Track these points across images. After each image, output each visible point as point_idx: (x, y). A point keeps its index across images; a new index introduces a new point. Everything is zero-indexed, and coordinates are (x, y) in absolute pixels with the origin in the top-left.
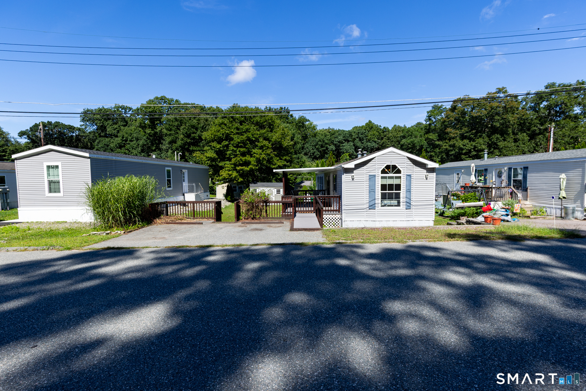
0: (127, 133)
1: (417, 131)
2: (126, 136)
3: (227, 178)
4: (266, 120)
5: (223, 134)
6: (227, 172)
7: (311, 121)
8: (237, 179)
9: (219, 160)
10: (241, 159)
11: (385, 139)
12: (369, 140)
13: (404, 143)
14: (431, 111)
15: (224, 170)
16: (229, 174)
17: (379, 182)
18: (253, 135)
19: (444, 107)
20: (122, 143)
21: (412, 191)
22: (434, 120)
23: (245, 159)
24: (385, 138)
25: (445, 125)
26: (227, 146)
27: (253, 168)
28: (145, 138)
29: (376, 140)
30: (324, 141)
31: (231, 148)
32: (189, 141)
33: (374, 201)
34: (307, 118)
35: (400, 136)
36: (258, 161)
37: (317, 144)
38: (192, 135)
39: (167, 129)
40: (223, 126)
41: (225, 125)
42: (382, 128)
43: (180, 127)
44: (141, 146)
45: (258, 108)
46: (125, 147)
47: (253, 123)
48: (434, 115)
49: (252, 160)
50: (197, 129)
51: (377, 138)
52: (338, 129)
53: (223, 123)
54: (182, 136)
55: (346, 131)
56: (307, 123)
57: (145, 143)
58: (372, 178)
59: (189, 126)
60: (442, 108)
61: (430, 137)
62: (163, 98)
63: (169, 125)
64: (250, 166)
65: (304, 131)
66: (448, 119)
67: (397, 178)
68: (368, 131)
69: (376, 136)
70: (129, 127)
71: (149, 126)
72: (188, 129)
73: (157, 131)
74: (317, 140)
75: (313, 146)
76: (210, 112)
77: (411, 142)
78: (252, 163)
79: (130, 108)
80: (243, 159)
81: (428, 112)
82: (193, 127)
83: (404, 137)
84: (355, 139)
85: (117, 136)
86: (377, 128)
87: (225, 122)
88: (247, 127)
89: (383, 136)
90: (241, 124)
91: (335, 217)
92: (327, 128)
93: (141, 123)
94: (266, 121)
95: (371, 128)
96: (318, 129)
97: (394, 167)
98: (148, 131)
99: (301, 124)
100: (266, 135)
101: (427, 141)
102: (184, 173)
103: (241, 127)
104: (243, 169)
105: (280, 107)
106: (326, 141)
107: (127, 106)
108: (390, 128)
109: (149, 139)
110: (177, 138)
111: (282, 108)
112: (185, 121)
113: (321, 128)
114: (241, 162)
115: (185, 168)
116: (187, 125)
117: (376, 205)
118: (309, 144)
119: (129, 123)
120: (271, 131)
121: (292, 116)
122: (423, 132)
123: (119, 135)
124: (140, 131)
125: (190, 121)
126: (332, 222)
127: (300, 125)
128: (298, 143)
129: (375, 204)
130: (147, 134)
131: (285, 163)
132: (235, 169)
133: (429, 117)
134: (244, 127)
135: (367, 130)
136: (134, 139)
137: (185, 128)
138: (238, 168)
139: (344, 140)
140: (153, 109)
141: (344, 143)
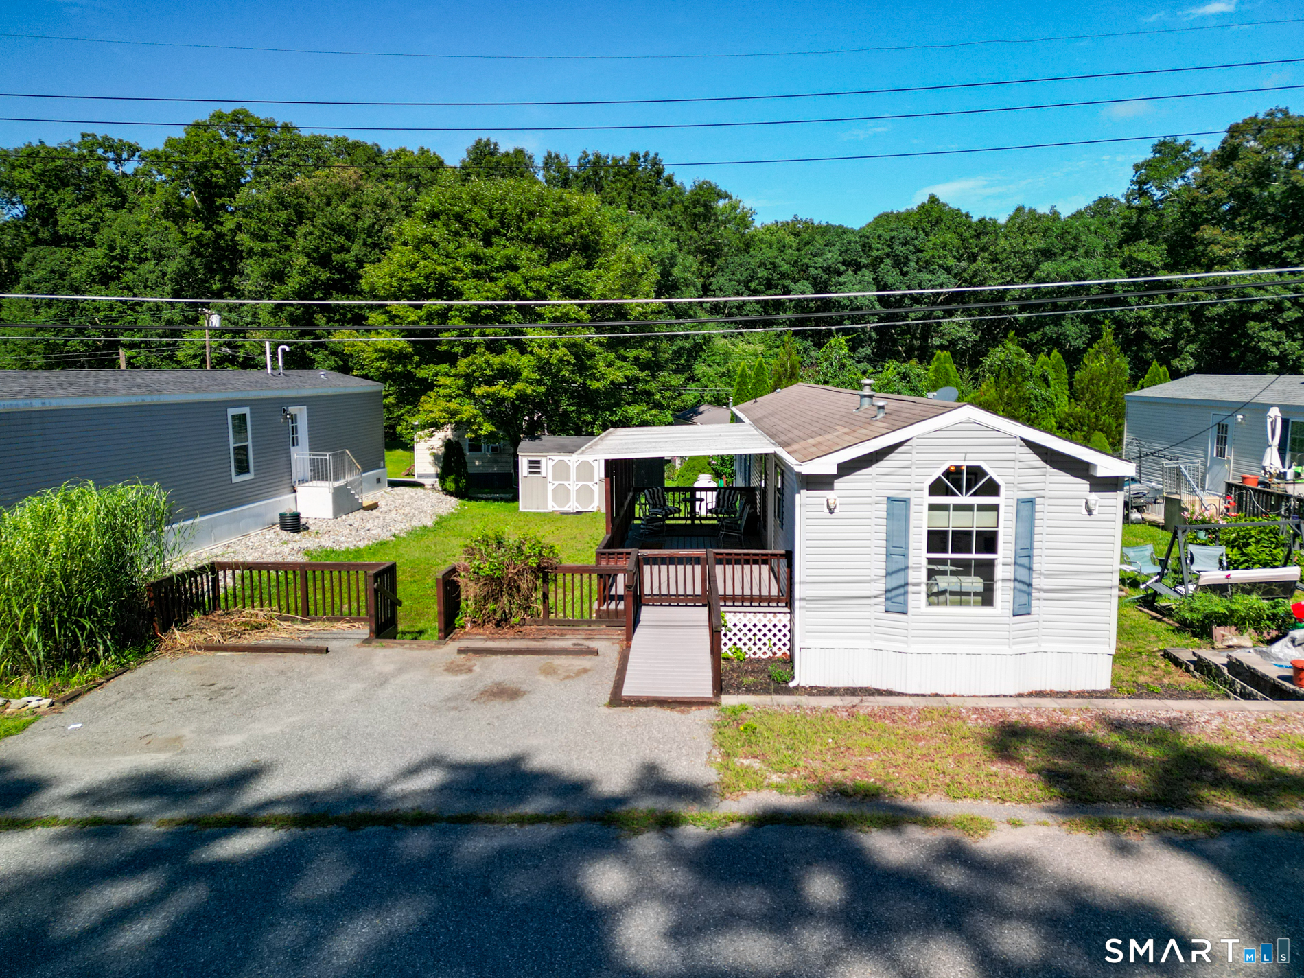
0: (125, 233)
1: (1096, 232)
2: (122, 242)
3: (442, 421)
4: (572, 228)
5: (427, 277)
6: (442, 403)
7: (734, 198)
8: (475, 427)
9: (416, 358)
10: (487, 362)
11: (983, 258)
12: (928, 263)
13: (1048, 275)
14: (1148, 164)
15: (431, 394)
16: (448, 411)
17: (921, 523)
18: (526, 282)
19: (1194, 149)
20: (111, 267)
21: (1036, 552)
22: (1158, 195)
23: (503, 364)
24: (982, 255)
25: (1194, 214)
26: (443, 315)
27: (529, 391)
28: (184, 251)
29: (951, 262)
30: (775, 268)
31: (456, 322)
32: (325, 275)
33: (902, 573)
34: (722, 187)
35: (1035, 251)
36: (544, 367)
37: (752, 279)
38: (337, 257)
39: (254, 235)
40: (426, 248)
41: (435, 244)
42: (975, 219)
43: (295, 227)
44: (171, 280)
45: (557, 156)
46: (119, 278)
47: (527, 240)
48: (1160, 179)
49: (526, 364)
50: (350, 236)
51: (954, 257)
52: (824, 223)
53: (426, 240)
54: (302, 260)
55: (853, 231)
56: (721, 203)
57: (187, 269)
58: (897, 507)
59: (324, 225)
60: (1188, 150)
61: (1142, 256)
62: (238, 120)
63: (260, 220)
64: (519, 386)
65: (710, 232)
66: (1209, 193)
67: (982, 508)
68: (927, 235)
69: (951, 251)
70: (130, 211)
71: (196, 212)
72: (320, 238)
73: (225, 229)
74: (754, 262)
75: (739, 282)
76: (397, 171)
77: (1072, 272)
78: (526, 373)
79: (130, 146)
80: (496, 360)
81: (1137, 167)
82: (339, 229)
83: (1047, 254)
84: (882, 262)
85: (91, 244)
86: (957, 219)
87: (435, 237)
88: (509, 251)
89: (976, 250)
90: (488, 244)
91: (775, 621)
92: (789, 218)
93: (167, 203)
94: (571, 232)
95: (937, 222)
96: (758, 224)
97: (976, 473)
98: (195, 229)
99: (702, 210)
100: (569, 280)
101: (1128, 269)
102: (294, 418)
103: (489, 251)
104: (494, 394)
105: (632, 154)
106: (785, 268)
107: (120, 140)
108: (1002, 220)
109: (199, 255)
110: (287, 264)
111: (635, 157)
112: (310, 210)
113: (769, 221)
114: (488, 372)
115: (297, 401)
116: (318, 222)
117: (910, 588)
118: (727, 276)
119: (132, 196)
120: (589, 266)
121: (670, 182)
122: (1115, 236)
123: (97, 238)
124: (167, 228)
125: (329, 208)
126: (765, 640)
127: (696, 211)
128: (687, 285)
129: (907, 584)
130: (191, 239)
131: (636, 371)
132: (467, 392)
133: (1141, 182)
134: (500, 251)
135: (923, 230)
136: (149, 254)
137: (311, 233)
138: (478, 391)
139: (844, 263)
140: (205, 154)
141: (844, 271)
